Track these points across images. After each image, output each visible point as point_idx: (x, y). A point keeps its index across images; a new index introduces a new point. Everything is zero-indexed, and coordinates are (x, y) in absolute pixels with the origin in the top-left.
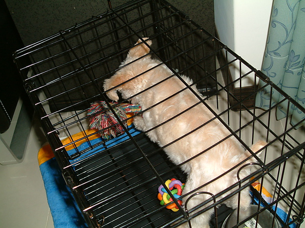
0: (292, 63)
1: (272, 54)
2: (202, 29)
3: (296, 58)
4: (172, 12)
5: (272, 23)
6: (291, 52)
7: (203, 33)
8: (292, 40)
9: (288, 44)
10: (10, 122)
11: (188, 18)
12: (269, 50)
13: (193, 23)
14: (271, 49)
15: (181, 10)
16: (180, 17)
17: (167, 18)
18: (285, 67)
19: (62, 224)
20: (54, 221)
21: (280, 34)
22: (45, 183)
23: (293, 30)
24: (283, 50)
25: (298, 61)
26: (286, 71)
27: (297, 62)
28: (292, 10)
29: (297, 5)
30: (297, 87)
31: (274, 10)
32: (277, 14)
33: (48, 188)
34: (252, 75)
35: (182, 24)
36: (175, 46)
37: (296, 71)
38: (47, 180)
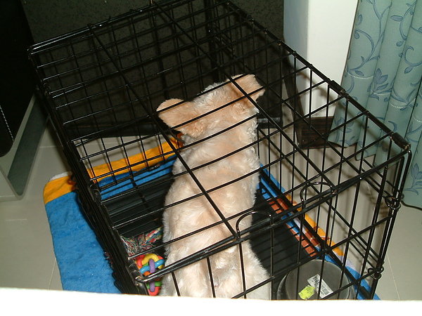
0: (378, 86)
1: (353, 72)
2: (268, 32)
3: (383, 79)
4: (231, 10)
5: (355, 33)
6: (377, 71)
7: (268, 36)
8: (379, 56)
9: (374, 61)
10: (12, 142)
11: (250, 17)
12: (350, 68)
13: (256, 23)
14: (352, 66)
15: (242, 8)
16: (241, 16)
17: (224, 16)
18: (369, 90)
19: (71, 278)
20: (62, 275)
21: (365, 48)
22: (51, 227)
23: (380, 43)
24: (368, 68)
25: (386, 83)
26: (370, 96)
27: (384, 84)
28: (380, 18)
29: (387, 12)
30: (384, 117)
31: (358, 17)
32: (361, 22)
33: (55, 233)
34: (325, 85)
35: (243, 25)
36: (231, 55)
37: (382, 95)
38: (54, 223)
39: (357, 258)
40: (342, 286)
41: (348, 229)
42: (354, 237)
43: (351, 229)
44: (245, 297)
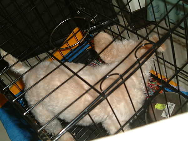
33: (7, 127)
38: (5, 121)
39: (184, 83)
40: (182, 104)
41: (174, 68)
42: (179, 72)
43: (176, 67)
44: (123, 131)
